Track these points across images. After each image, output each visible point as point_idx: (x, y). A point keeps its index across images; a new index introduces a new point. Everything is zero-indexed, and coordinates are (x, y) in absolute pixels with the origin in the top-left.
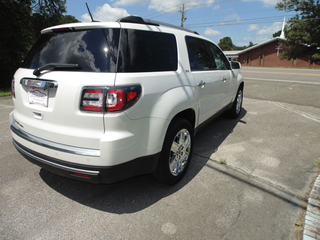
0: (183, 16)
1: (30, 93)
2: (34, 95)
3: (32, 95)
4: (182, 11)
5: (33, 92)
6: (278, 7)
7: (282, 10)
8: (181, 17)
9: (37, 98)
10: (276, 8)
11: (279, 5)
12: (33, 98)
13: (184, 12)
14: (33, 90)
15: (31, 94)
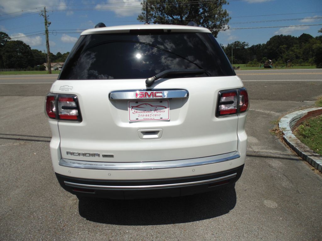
0: (46, 20)
1: (130, 109)
2: (139, 111)
3: (136, 111)
4: (44, 15)
5: (137, 107)
6: (140, 19)
7: (143, 22)
8: (44, 21)
9: (146, 113)
10: (138, 19)
11: (140, 18)
12: (137, 114)
13: (47, 16)
14: (136, 105)
15: (133, 110)
